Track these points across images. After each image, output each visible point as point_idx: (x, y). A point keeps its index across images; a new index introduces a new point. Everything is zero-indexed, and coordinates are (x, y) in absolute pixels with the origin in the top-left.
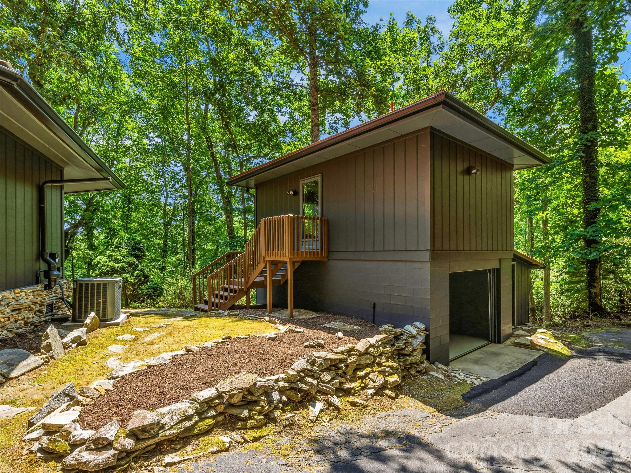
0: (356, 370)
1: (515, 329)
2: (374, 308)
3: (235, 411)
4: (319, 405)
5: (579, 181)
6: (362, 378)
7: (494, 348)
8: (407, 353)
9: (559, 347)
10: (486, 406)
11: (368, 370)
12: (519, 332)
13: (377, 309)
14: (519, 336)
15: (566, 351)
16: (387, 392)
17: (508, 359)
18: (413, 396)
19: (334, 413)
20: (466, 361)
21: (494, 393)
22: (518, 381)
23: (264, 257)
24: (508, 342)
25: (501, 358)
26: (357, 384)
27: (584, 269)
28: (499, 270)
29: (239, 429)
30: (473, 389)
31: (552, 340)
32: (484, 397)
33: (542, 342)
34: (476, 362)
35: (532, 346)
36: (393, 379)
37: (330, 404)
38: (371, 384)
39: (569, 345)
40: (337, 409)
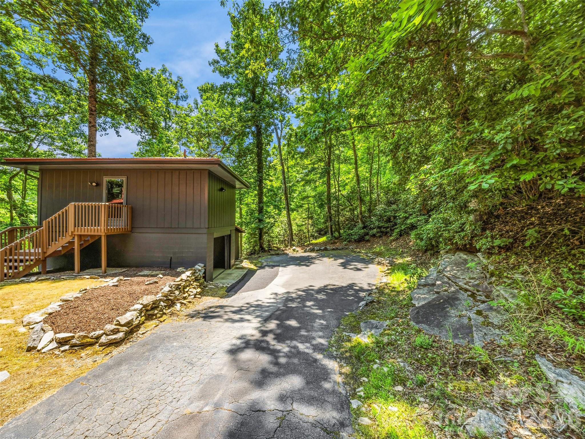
0: (184, 289)
1: (235, 262)
2: (171, 260)
3: (151, 312)
4: (179, 305)
5: (256, 192)
6: (187, 292)
7: (229, 271)
8: (199, 278)
9: (252, 267)
10: (236, 292)
11: (188, 288)
12: (237, 263)
13: (173, 261)
14: (237, 265)
15: (255, 268)
16: (197, 296)
17: (235, 275)
18: (208, 296)
19: (185, 306)
20: (218, 279)
21: (236, 288)
22: (242, 282)
23: (72, 232)
24: (233, 268)
25: (233, 275)
26: (186, 295)
27: (257, 232)
28: (230, 235)
29: (154, 319)
30: (228, 288)
31: (250, 264)
32: (234, 290)
33: (246, 266)
34: (223, 279)
35: (243, 268)
36: (199, 290)
37: (182, 303)
38: (192, 294)
39: (255, 265)
40: (185, 304)
